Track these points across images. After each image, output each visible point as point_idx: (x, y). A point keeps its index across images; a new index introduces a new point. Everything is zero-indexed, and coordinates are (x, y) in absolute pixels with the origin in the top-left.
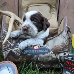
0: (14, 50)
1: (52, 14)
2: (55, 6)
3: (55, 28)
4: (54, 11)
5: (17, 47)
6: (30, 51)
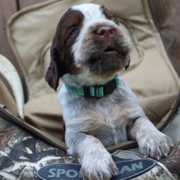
0: (11, 173)
1: (146, 48)
2: (146, 17)
3: (170, 92)
5: (21, 158)
6: (72, 174)
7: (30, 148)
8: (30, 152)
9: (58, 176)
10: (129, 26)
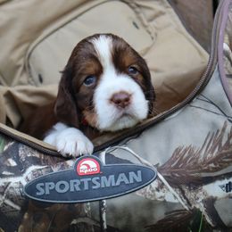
4: (161, 13)
5: (4, 173)
6: (62, 186)
7: (14, 159)
8: (13, 163)
9: (48, 192)
10: (133, 5)
